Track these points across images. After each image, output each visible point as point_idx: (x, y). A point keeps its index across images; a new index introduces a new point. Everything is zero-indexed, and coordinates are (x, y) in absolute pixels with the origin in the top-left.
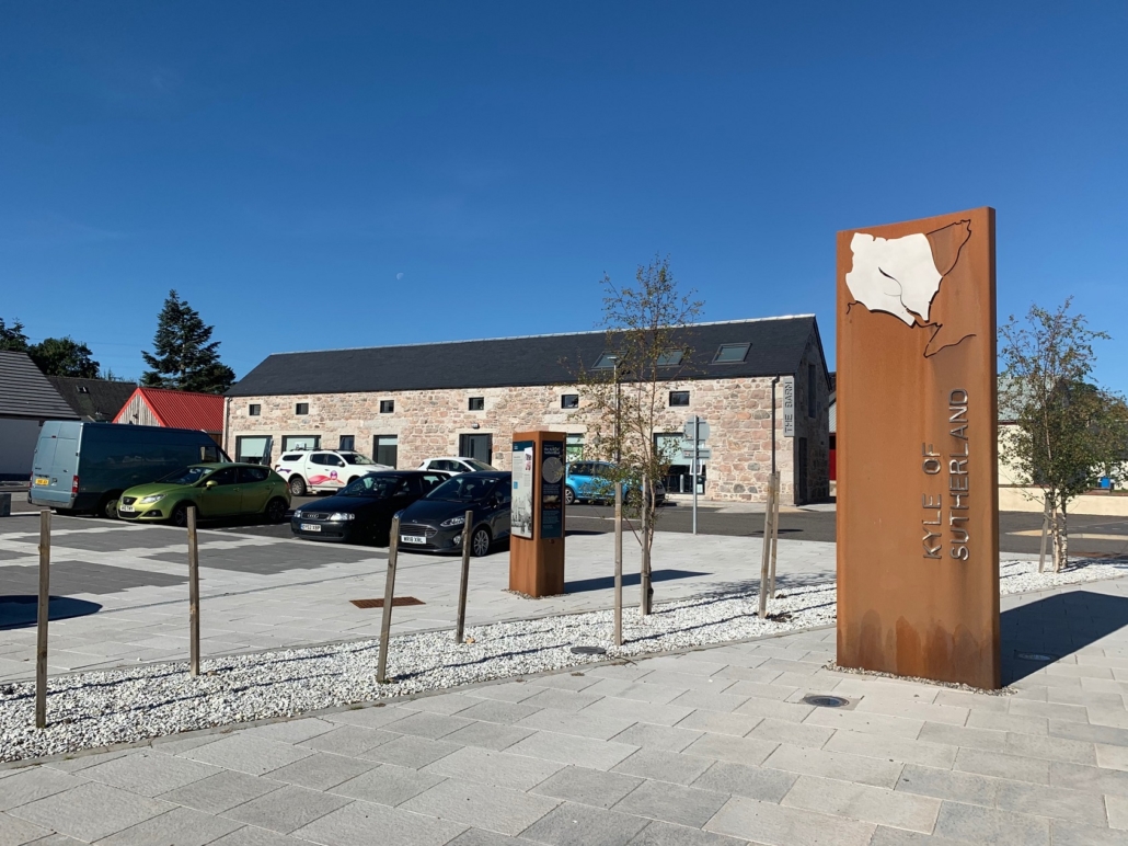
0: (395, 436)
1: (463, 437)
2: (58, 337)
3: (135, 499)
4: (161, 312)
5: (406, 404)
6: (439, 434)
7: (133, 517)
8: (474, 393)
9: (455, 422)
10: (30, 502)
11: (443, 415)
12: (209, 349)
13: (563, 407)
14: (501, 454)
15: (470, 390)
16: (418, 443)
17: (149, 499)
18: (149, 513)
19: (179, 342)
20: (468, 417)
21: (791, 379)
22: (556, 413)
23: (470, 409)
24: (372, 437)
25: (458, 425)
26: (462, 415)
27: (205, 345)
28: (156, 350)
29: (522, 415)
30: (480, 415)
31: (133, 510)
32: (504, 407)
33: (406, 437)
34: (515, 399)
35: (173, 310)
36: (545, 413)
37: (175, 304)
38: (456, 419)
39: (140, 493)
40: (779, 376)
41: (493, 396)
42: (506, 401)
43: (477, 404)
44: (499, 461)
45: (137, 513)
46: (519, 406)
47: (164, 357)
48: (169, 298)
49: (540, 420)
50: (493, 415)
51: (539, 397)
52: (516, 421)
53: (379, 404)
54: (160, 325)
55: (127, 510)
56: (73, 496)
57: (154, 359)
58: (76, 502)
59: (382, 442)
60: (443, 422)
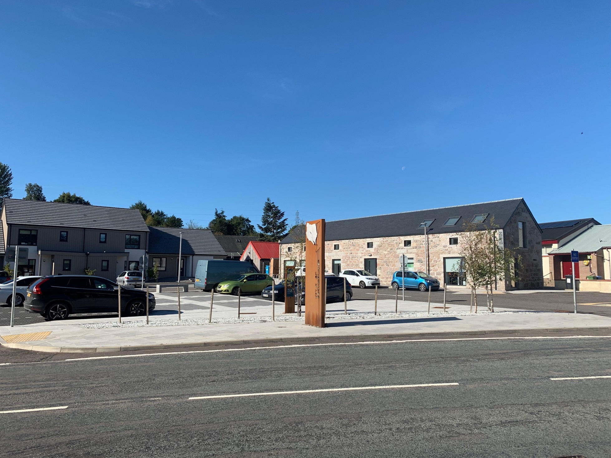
0: (340, 260)
1: (365, 259)
2: (238, 215)
3: (221, 286)
4: (264, 208)
5: (344, 246)
6: (356, 258)
7: (220, 292)
8: (369, 240)
9: (362, 253)
10: (195, 287)
11: (358, 250)
12: (283, 222)
13: (405, 246)
14: (381, 267)
15: (367, 239)
16: (349, 263)
17: (226, 286)
18: (225, 291)
19: (272, 219)
20: (367, 251)
21: (501, 231)
22: (402, 249)
23: (368, 247)
24: (331, 260)
25: (363, 255)
26: (365, 250)
27: (282, 220)
28: (262, 224)
29: (389, 249)
30: (371, 250)
31: (220, 290)
32: (381, 246)
33: (344, 260)
34: (385, 243)
35: (268, 206)
36: (397, 249)
37: (269, 204)
38: (363, 252)
39: (223, 284)
40: (496, 229)
41: (376, 241)
42: (382, 244)
43: (370, 245)
44: (380, 271)
45: (222, 291)
46: (387, 246)
47: (265, 226)
48: (267, 201)
49: (395, 252)
50: (377, 250)
51: (395, 242)
52: (386, 253)
53: (334, 246)
54: (264, 213)
55: (219, 290)
56: (205, 285)
57: (262, 227)
58: (206, 287)
59: (336, 262)
60: (357, 253)
